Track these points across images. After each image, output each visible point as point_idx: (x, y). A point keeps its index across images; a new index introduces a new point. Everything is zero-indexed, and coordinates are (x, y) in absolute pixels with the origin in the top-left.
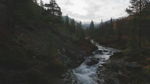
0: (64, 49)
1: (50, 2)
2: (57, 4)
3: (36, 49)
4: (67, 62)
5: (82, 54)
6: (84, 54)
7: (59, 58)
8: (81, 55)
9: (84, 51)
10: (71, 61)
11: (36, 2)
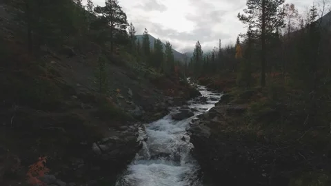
0: (130, 92)
1: (106, 3)
2: (119, 7)
3: (78, 85)
4: (133, 111)
5: (167, 102)
6: (171, 102)
7: (120, 104)
8: (163, 104)
9: (171, 98)
10: (144, 112)
11: (79, 3)
